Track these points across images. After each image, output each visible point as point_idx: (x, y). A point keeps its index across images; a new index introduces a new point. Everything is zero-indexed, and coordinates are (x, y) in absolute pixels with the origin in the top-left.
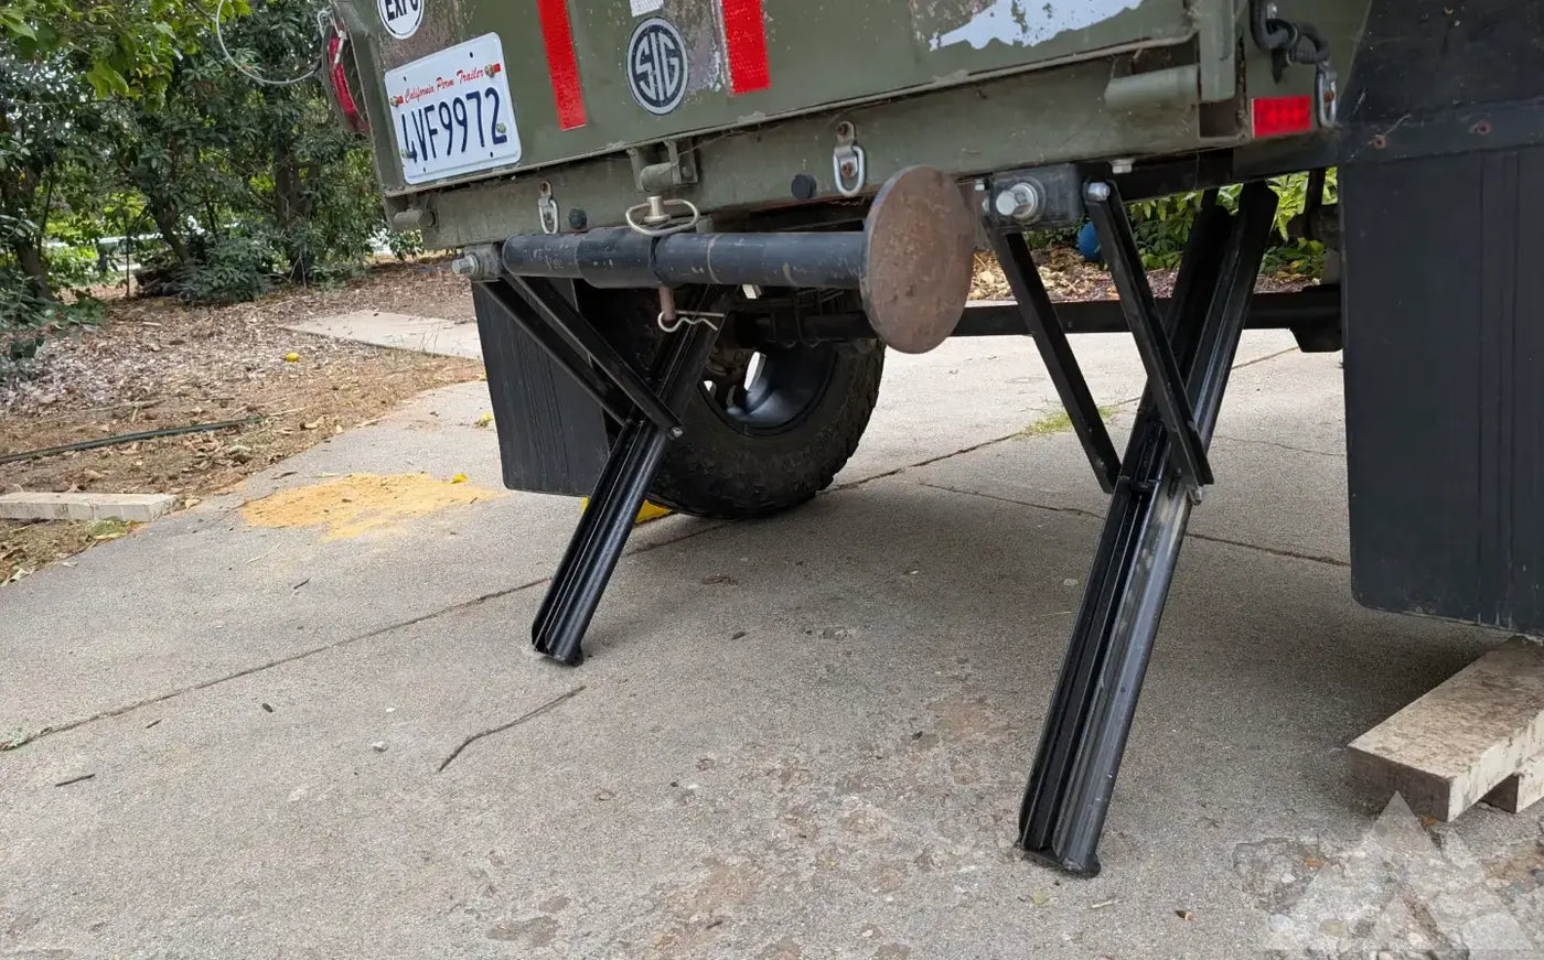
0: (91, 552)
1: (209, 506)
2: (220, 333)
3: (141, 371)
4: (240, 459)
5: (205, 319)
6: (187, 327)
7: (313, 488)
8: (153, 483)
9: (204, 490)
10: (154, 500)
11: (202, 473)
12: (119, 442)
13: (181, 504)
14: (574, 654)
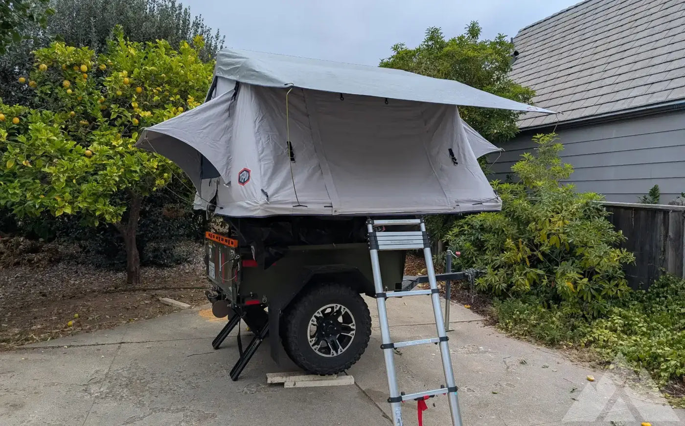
1: (195, 309)
13: (190, 308)
14: (217, 348)
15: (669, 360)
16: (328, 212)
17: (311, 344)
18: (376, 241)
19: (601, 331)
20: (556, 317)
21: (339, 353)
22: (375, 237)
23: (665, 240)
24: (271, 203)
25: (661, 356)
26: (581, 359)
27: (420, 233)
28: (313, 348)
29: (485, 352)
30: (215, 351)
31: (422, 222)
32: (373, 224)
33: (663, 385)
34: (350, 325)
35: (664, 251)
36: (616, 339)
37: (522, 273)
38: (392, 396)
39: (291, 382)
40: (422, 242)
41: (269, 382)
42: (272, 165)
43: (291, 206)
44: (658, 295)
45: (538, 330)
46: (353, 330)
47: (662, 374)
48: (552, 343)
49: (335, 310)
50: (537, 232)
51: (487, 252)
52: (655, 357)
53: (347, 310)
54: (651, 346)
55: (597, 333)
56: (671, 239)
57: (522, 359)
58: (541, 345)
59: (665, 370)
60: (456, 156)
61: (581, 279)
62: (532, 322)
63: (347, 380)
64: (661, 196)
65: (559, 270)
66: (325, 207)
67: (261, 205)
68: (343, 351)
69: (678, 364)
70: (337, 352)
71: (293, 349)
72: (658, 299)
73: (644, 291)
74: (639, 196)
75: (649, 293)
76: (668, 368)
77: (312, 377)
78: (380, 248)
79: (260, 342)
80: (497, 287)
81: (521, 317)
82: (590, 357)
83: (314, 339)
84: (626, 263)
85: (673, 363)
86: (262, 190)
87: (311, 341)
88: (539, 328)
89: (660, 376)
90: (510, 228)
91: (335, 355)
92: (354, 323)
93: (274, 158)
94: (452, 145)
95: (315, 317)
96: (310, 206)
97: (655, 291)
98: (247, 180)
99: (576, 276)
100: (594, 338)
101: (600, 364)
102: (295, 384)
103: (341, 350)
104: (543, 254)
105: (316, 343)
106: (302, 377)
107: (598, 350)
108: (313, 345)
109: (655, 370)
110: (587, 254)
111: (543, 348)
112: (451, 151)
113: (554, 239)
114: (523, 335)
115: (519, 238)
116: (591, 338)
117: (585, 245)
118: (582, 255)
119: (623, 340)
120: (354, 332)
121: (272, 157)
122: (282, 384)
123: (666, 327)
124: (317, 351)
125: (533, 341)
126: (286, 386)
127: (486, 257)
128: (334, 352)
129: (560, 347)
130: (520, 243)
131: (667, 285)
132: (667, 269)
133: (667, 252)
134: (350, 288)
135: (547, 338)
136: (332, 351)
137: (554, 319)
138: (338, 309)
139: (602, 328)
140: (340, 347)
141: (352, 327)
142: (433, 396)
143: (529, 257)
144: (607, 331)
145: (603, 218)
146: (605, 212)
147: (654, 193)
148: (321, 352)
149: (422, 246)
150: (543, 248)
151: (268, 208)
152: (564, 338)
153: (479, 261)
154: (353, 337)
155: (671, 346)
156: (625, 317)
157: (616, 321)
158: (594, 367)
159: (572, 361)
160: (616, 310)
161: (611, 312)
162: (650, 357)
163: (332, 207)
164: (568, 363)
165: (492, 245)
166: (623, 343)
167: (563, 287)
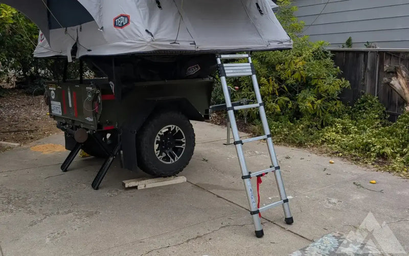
0: (6, 151)
1: (25, 146)
2: (34, 104)
3: (15, 114)
4: (32, 138)
5: (31, 99)
6: (26, 101)
7: (42, 145)
8: (16, 141)
9: (25, 143)
10: (16, 144)
11: (24, 140)
12: (10, 132)
13: (20, 146)
14: (66, 171)
15: (375, 146)
16: (192, 48)
17: (157, 155)
18: (224, 70)
19: (330, 134)
20: (300, 128)
21: (176, 160)
22: (223, 67)
23: (365, 72)
24: (156, 40)
25: (370, 144)
26: (321, 152)
27: (249, 64)
28: (159, 158)
29: (261, 154)
30: (65, 173)
31: (249, 56)
32: (220, 57)
33: (373, 161)
34: (182, 140)
35: (364, 79)
36: (340, 138)
37: (274, 101)
38: (244, 175)
39: (142, 185)
40: (251, 70)
41: (126, 186)
42: (147, 11)
43: (168, 43)
44: (360, 109)
45: (290, 137)
46: (184, 143)
47: (372, 154)
48: (300, 145)
49: (172, 130)
50: (282, 72)
51: (243, 89)
52: (367, 144)
53: (179, 129)
54: (363, 139)
55: (327, 135)
56: (368, 71)
57: (286, 156)
58: (293, 147)
59: (373, 152)
60: (261, 9)
61: (316, 101)
62: (285, 132)
63: (180, 179)
64: (353, 45)
65: (300, 96)
66: (191, 44)
67: (148, 42)
68: (178, 158)
69: (381, 147)
70: (174, 159)
71: (145, 159)
72: (360, 111)
73: (350, 107)
74: (339, 45)
75: (355, 107)
76: (375, 150)
77: (156, 180)
78: (227, 75)
79: (114, 158)
80: (255, 113)
81: (276, 130)
82: (326, 150)
83: (159, 151)
84: (345, 87)
85: (378, 146)
86: (147, 31)
87: (157, 153)
88: (290, 136)
89: (371, 156)
90: (262, 70)
91: (173, 162)
92: (184, 138)
93: (148, 5)
94: (257, 1)
95: (159, 135)
96: (181, 44)
97: (358, 106)
98: (126, 24)
99: (313, 99)
100: (326, 139)
101: (333, 154)
102: (145, 186)
103: (177, 158)
104: (287, 86)
105: (161, 154)
106: (150, 181)
107: (330, 146)
108: (158, 156)
109: (368, 153)
110: (319, 83)
111: (295, 148)
112: (257, 4)
113: (296, 75)
114: (279, 142)
115: (269, 77)
116: (324, 139)
117: (318, 77)
118: (316, 84)
119: (344, 138)
120: (184, 145)
121: (146, 5)
122: (136, 187)
123: (369, 127)
124: (161, 160)
125: (288, 145)
126: (139, 188)
127: (243, 93)
128: (173, 160)
129: (305, 147)
130: (271, 81)
131: (366, 101)
132: (365, 91)
133: (365, 80)
134: (181, 113)
135: (297, 142)
136: (171, 159)
137: (298, 129)
138: (173, 128)
139: (330, 132)
140: (176, 156)
141: (183, 141)
142: (267, 173)
143: (278, 89)
144: (334, 133)
145: (330, 58)
146: (330, 54)
147: (349, 43)
148: (164, 160)
149: (251, 74)
150: (288, 82)
151: (154, 44)
152: (307, 141)
153: (238, 96)
154: (184, 148)
155: (375, 137)
156: (343, 124)
157: (338, 126)
158: (330, 156)
159: (316, 154)
160: (337, 120)
161: (333, 122)
162: (362, 146)
163: (195, 44)
164: (314, 156)
165: (246, 84)
166: (344, 140)
167: (306, 107)
